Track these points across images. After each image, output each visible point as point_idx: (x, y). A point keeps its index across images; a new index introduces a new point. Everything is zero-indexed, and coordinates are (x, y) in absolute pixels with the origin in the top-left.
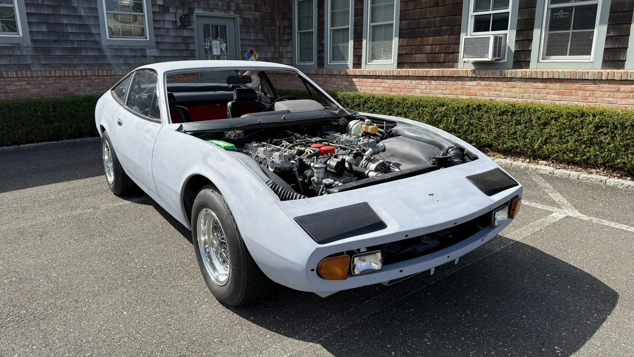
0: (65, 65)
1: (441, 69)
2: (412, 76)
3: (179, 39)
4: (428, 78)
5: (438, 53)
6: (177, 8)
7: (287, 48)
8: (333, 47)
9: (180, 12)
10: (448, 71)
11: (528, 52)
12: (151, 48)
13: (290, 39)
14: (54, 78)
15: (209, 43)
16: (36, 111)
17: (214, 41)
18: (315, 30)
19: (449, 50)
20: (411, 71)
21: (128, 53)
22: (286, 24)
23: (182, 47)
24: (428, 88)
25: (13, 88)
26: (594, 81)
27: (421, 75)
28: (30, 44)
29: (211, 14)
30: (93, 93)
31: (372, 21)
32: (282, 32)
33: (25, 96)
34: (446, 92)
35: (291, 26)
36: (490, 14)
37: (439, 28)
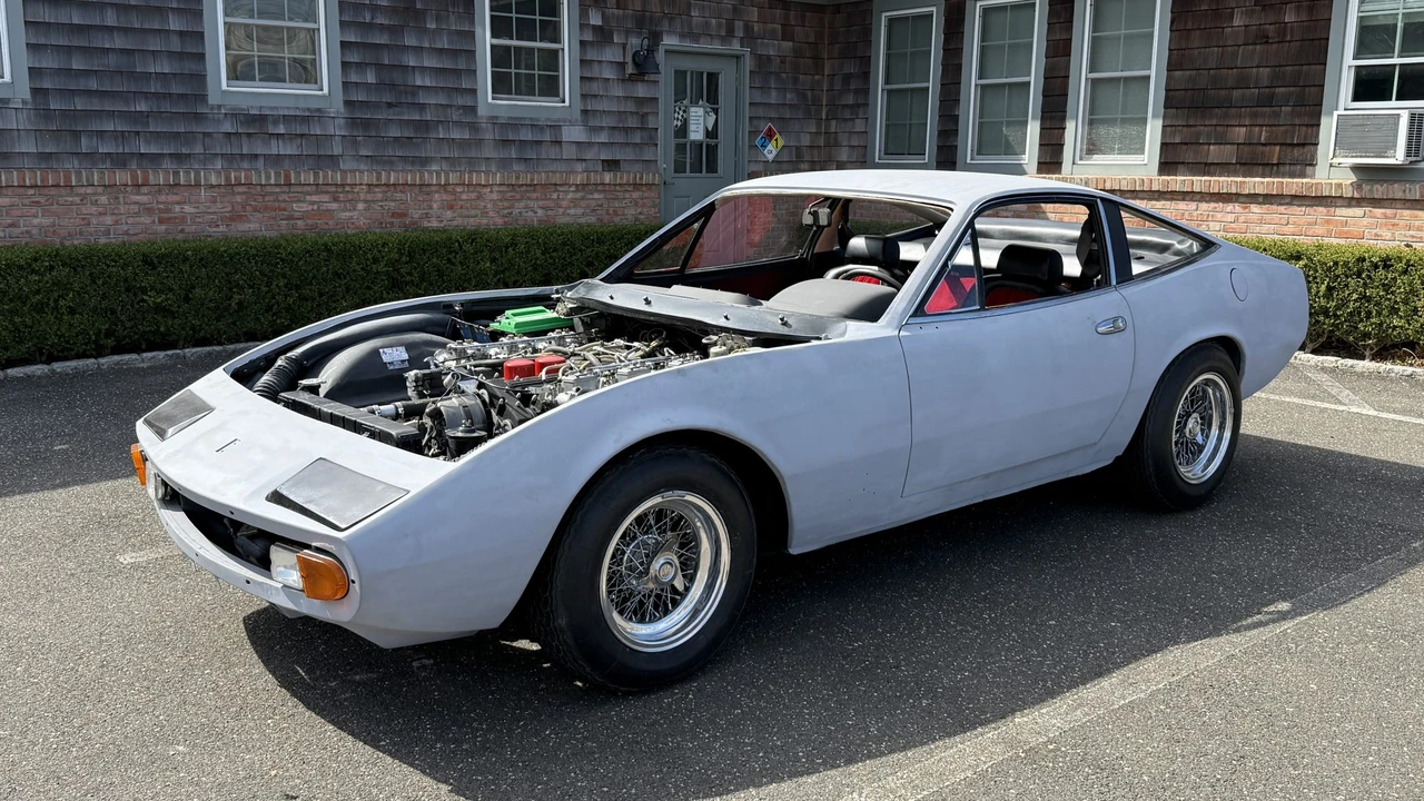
0: (404, 159)
1: (1276, 180)
2: (1200, 193)
3: (629, 104)
4: (1242, 199)
5: (1264, 145)
6: (628, 32)
7: (850, 123)
8: (981, 124)
9: (634, 42)
10: (1292, 185)
12: (572, 124)
13: (863, 104)
14: (384, 188)
15: (681, 113)
16: (375, 260)
17: (693, 109)
18: (933, 84)
19: (1293, 138)
20: (1199, 182)
21: (526, 135)
22: (851, 68)
23: (632, 122)
24: (1242, 219)
25: (305, 207)
27: (1225, 191)
28: (342, 110)
29: (695, 46)
30: (455, 223)
31: (1092, 69)
32: (838, 86)
33: (327, 227)
35: (866, 75)
36: (1395, 65)
37: (1267, 90)
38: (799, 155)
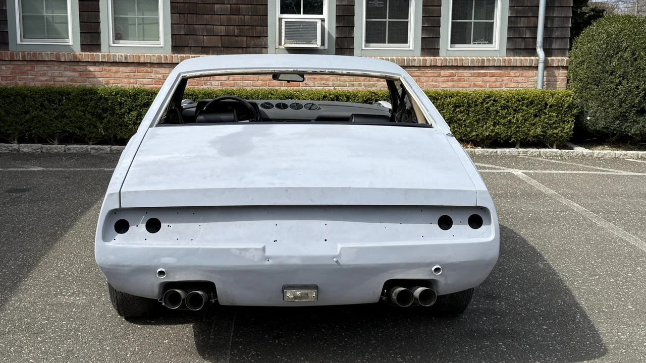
11: (351, 39)
19: (253, 33)
26: (419, 67)
34: (257, 83)
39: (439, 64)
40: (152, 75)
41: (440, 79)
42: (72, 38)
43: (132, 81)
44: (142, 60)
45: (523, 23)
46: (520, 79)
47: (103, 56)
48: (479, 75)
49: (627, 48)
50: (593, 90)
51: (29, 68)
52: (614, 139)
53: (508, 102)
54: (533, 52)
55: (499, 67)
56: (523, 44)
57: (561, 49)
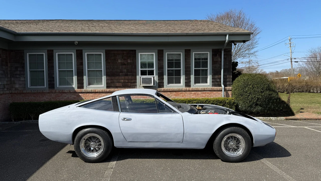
5: (127, 83)
7: (19, 78)
11: (163, 83)
13: (23, 74)
18: (45, 70)
19: (132, 82)
22: (18, 65)
26: (185, 91)
31: (88, 68)
32: (13, 69)
35: (23, 67)
36: (147, 70)
37: (126, 73)
38: (4, 87)
39: (191, 90)
40: (100, 96)
41: (192, 95)
42: (75, 85)
43: (93, 98)
44: (97, 91)
45: (216, 77)
46: (217, 94)
47: (84, 90)
48: (204, 93)
49: (250, 84)
50: (241, 98)
51: (61, 95)
52: (248, 113)
53: (213, 102)
54: (220, 86)
55: (210, 91)
56: (217, 83)
57: (229, 85)
